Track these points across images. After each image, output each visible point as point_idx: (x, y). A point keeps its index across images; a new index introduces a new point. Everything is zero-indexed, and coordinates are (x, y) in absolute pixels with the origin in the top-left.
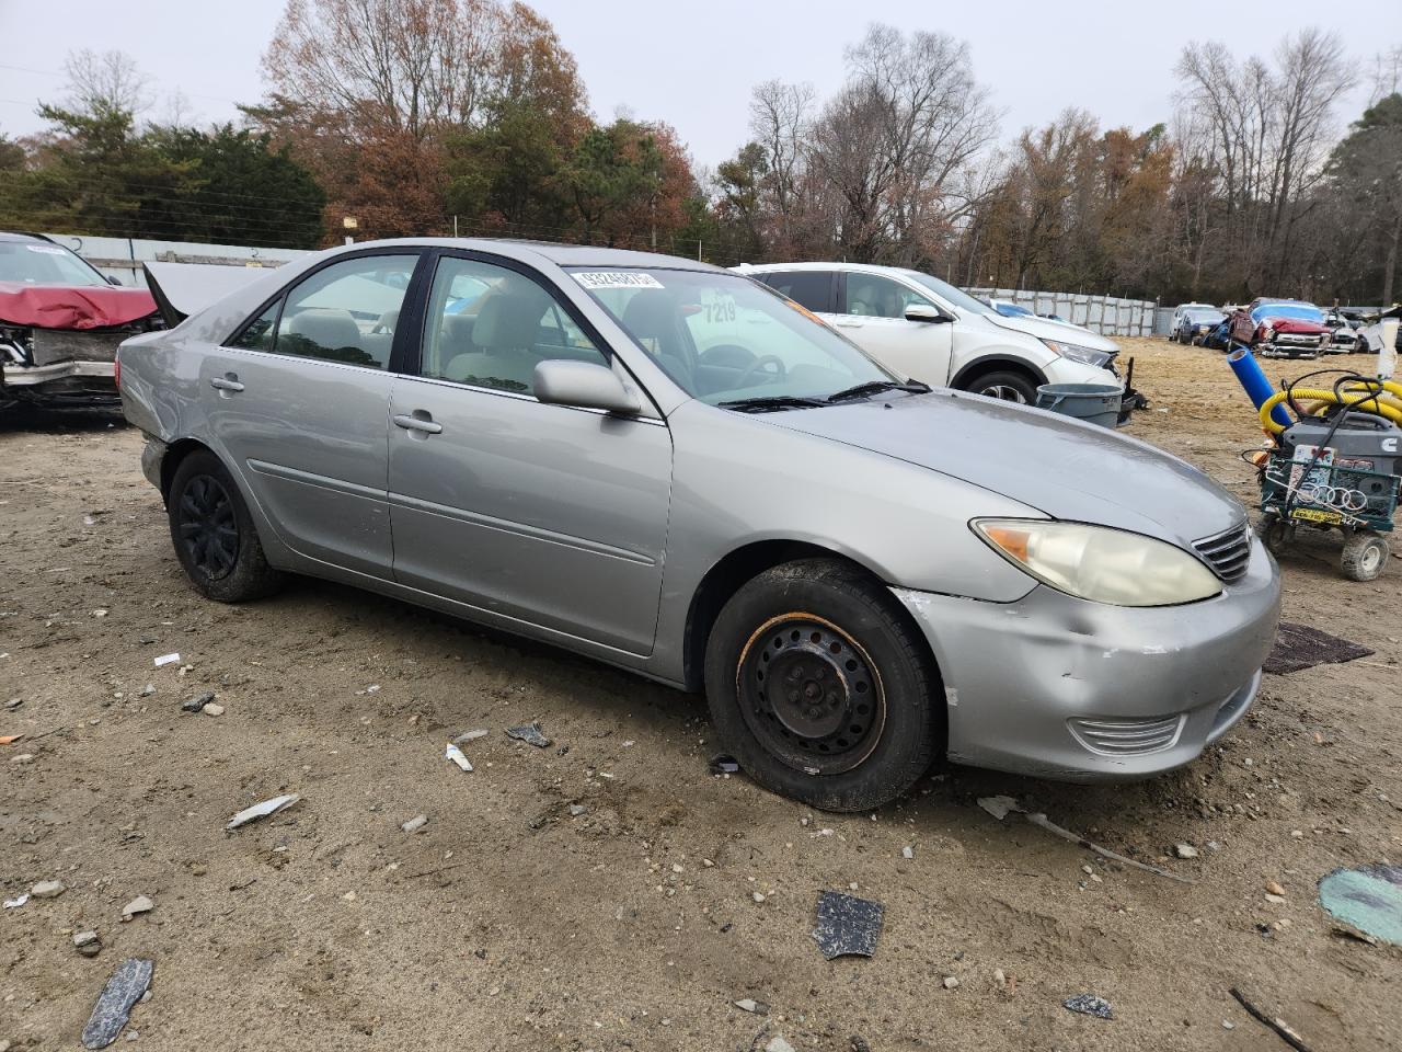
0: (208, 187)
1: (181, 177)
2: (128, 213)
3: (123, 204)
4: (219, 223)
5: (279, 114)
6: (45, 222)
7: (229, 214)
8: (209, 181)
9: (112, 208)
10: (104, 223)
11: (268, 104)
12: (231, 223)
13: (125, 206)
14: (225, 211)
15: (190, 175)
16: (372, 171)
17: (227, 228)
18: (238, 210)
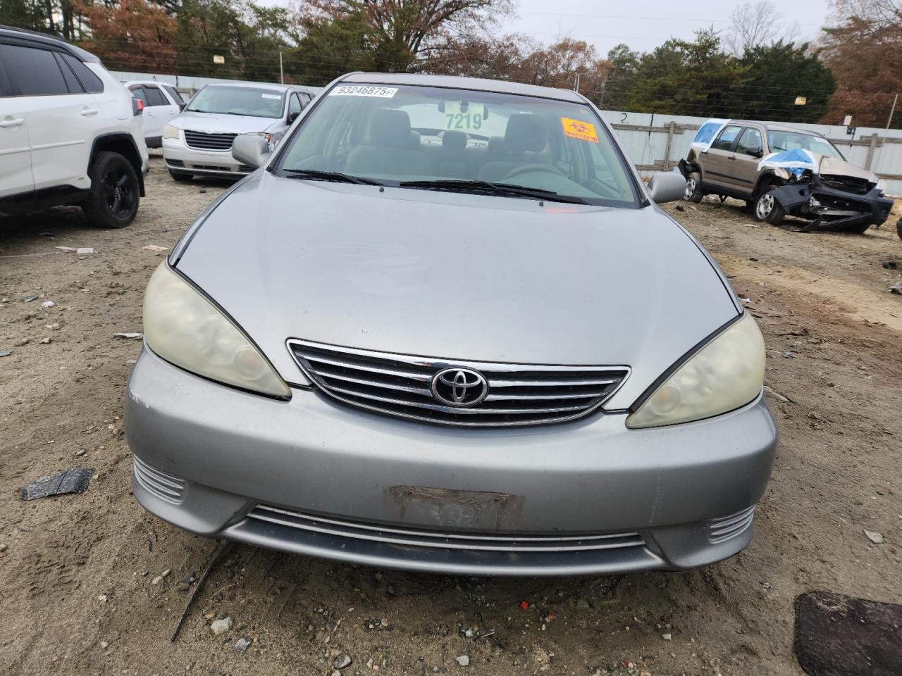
0: (752, 83)
1: (737, 77)
2: (699, 101)
3: (698, 96)
4: (752, 106)
5: (850, 30)
6: (655, 108)
7: (760, 101)
8: (753, 79)
9: (691, 99)
10: (685, 107)
11: (843, 24)
12: (760, 106)
13: (699, 97)
14: (758, 98)
15: (743, 76)
16: (892, 65)
17: (757, 110)
18: (768, 98)
